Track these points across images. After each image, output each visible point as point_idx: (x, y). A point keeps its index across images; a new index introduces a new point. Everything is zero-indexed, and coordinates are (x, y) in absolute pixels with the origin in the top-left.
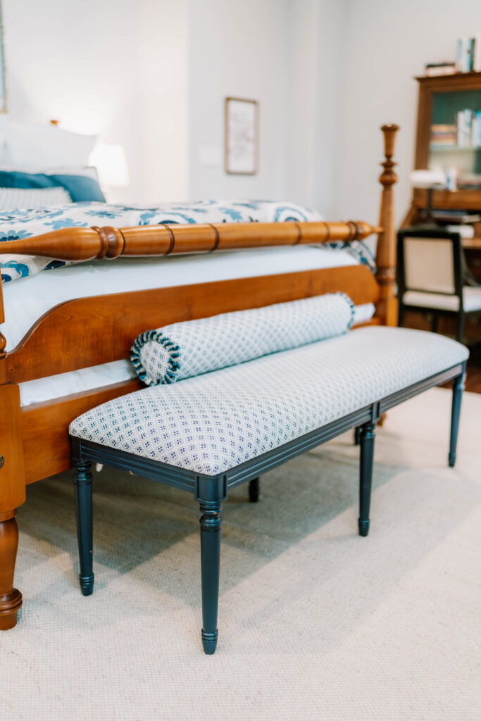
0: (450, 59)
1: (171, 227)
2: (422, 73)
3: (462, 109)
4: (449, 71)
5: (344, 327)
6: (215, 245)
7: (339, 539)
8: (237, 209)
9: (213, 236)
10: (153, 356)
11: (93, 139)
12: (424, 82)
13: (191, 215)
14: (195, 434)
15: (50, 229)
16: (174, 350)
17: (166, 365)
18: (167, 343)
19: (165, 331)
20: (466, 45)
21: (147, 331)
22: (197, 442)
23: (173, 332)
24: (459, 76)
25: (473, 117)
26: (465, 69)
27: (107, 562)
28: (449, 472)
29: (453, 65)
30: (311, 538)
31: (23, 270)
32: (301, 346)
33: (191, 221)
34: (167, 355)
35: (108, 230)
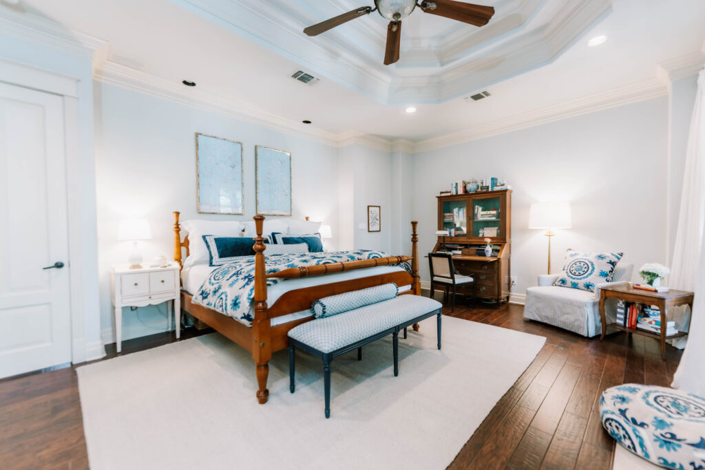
0: (448, 191)
1: (327, 265)
2: (439, 195)
3: (455, 208)
4: (449, 194)
5: (395, 295)
6: (343, 269)
7: (387, 377)
8: (354, 255)
9: (342, 266)
10: (318, 309)
11: (320, 223)
12: (439, 198)
13: (335, 259)
14: (323, 338)
15: (286, 268)
16: (324, 307)
17: (321, 312)
18: (322, 304)
19: (322, 300)
20: (454, 185)
21: (317, 299)
22: (323, 341)
23: (324, 301)
24: (452, 196)
25: (459, 210)
26: (454, 194)
27: (300, 380)
28: (438, 351)
29: (450, 192)
30: (376, 376)
31: (275, 282)
32: (376, 303)
33: (335, 262)
34: (322, 309)
35: (304, 268)
